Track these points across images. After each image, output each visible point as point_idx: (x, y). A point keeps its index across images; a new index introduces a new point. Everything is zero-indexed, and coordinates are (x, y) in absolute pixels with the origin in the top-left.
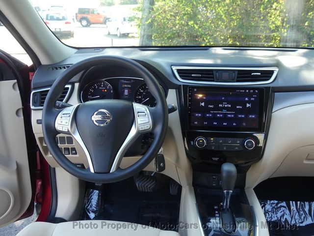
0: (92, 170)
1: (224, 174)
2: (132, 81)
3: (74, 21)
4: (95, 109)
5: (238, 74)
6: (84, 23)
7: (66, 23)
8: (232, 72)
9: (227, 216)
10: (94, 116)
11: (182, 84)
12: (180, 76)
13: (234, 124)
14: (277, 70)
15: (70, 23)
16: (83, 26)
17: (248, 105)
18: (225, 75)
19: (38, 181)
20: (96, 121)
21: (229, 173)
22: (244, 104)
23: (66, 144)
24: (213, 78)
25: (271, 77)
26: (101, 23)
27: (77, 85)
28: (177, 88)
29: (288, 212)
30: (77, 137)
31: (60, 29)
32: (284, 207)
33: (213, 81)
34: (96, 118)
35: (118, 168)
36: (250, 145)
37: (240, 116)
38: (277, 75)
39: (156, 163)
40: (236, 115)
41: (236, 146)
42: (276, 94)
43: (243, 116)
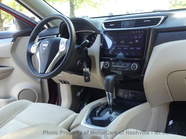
0: (39, 72)
2: (89, 33)
5: (136, 22)
8: (132, 21)
12: (105, 27)
13: (127, 54)
17: (136, 41)
18: (127, 23)
24: (121, 26)
33: (121, 28)
36: (134, 67)
38: (163, 20)
40: (129, 48)
41: (126, 68)
42: (159, 34)
43: (133, 48)
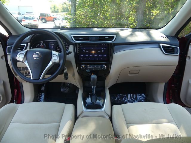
0: (32, 78)
1: (92, 79)
2: (55, 42)
3: (38, 20)
4: (35, 52)
5: (99, 38)
6: (44, 21)
7: (34, 21)
8: (97, 37)
9: (94, 97)
10: (34, 55)
11: (75, 42)
12: (75, 39)
13: (98, 59)
14: (116, 36)
15: (36, 21)
16: (43, 22)
17: (103, 51)
18: (94, 39)
19: (15, 90)
20: (35, 57)
21: (94, 78)
22: (101, 50)
23: (25, 71)
24: (89, 40)
25: (113, 39)
26: (52, 21)
27: (29, 44)
28: (73, 44)
29: (127, 99)
30: (26, 64)
31: (31, 24)
32: (125, 96)
33: (89, 41)
34: (34, 56)
35: (43, 78)
36: (104, 67)
37: (100, 56)
38: (116, 38)
39: (64, 76)
40: (98, 55)
41: (98, 68)
42: (115, 46)
43: (101, 56)
